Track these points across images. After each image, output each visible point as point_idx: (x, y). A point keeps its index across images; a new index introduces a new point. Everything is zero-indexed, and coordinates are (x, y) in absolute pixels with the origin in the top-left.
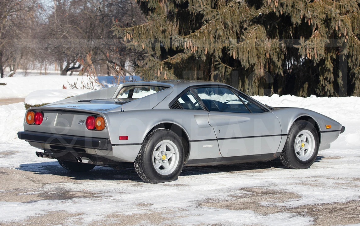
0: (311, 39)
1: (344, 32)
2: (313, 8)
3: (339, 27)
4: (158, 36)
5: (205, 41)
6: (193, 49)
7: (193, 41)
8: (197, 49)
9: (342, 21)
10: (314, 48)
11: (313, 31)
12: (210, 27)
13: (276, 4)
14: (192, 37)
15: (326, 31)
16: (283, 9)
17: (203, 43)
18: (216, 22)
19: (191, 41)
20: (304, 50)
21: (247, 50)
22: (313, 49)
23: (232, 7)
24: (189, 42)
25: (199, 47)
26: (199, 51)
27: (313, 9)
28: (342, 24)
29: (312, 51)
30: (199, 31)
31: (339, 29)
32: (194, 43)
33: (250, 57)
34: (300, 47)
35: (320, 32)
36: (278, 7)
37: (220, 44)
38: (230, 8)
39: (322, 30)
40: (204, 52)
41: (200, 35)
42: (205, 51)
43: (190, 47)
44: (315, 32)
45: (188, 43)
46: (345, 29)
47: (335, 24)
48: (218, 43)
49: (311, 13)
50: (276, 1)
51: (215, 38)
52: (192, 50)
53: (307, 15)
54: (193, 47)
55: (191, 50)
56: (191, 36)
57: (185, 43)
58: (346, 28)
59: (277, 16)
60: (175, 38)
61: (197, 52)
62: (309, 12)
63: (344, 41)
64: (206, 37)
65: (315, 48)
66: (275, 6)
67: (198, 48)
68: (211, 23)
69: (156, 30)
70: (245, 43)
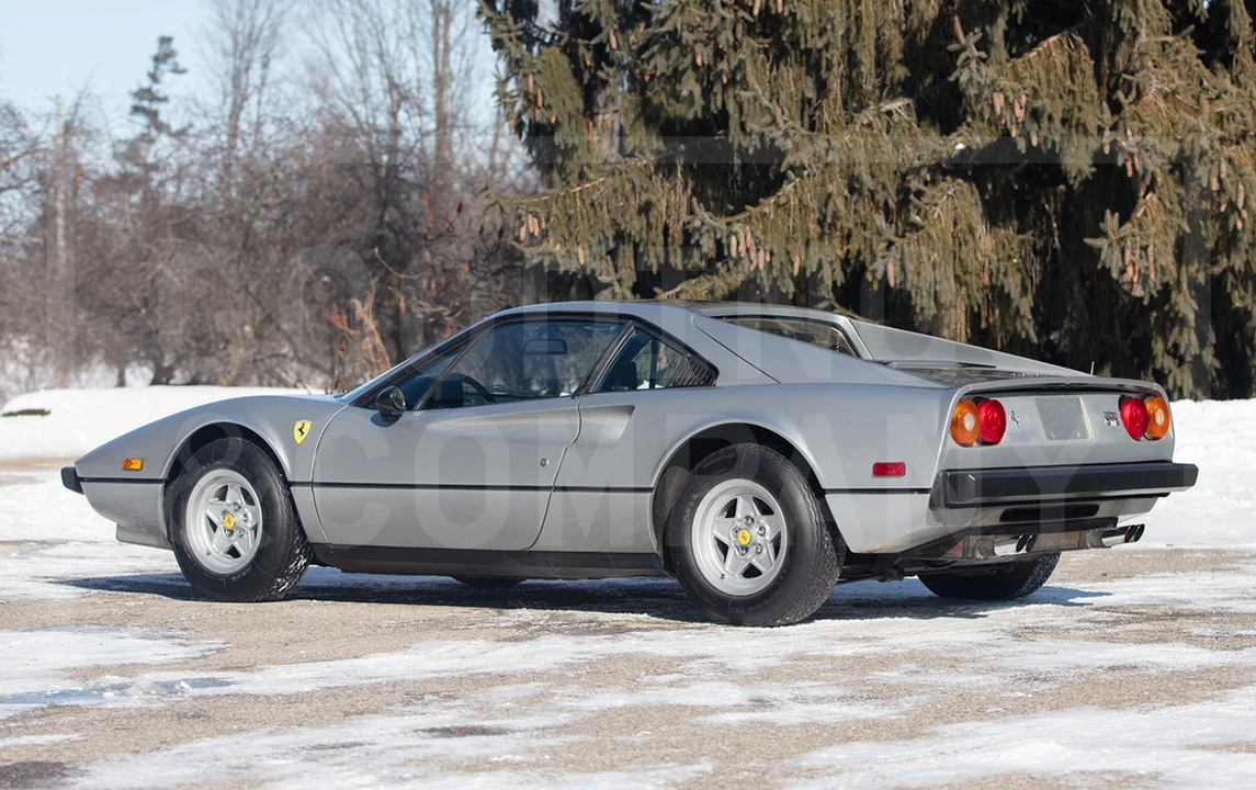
0: (1137, 218)
1: (1237, 197)
2: (1142, 121)
3: (1220, 181)
4: (627, 223)
5: (793, 233)
6: (757, 257)
7: (758, 233)
8: (768, 259)
9: (1230, 161)
10: (1147, 246)
11: (1142, 193)
12: (806, 189)
13: (1020, 113)
14: (753, 220)
15: (1179, 195)
16: (1040, 128)
17: (787, 240)
18: (823, 172)
19: (752, 232)
20: (1117, 253)
21: (929, 259)
22: (1145, 249)
23: (870, 125)
24: (746, 237)
25: (776, 251)
26: (776, 263)
27: (1142, 126)
28: (1232, 173)
29: (1141, 257)
30: (773, 201)
31: (1222, 190)
32: (762, 238)
33: (938, 279)
34: (1106, 246)
35: (1160, 199)
36: (1023, 123)
37: (836, 242)
38: (866, 130)
39: (1166, 192)
40: (789, 267)
41: (776, 215)
42: (792, 264)
43: (748, 250)
44: (1148, 197)
45: (742, 240)
46: (1241, 187)
47: (1210, 171)
48: (830, 242)
49: (1138, 138)
50: (1020, 103)
51: (821, 223)
52: (755, 263)
53: (1124, 144)
54: (758, 250)
55: (751, 262)
56: (750, 217)
57: (733, 239)
58: (1244, 185)
59: (1020, 151)
60: (703, 224)
61: (770, 266)
62: (1129, 133)
63: (1235, 226)
64: (794, 221)
65: (1151, 249)
66: (1017, 119)
67: (772, 254)
68: (808, 175)
69: (621, 204)
70: (925, 236)
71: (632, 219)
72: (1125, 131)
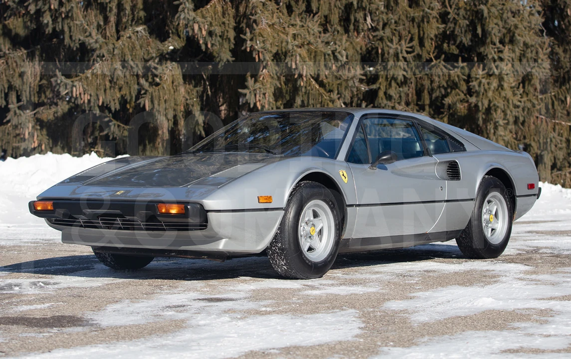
0: (261, 81)
1: (303, 72)
2: (263, 37)
3: (296, 64)
4: (14, 81)
5: (99, 86)
6: (84, 97)
7: (85, 86)
8: (89, 98)
9: (300, 55)
10: (266, 93)
11: (261, 69)
12: (104, 66)
13: (204, 33)
14: (83, 80)
15: (276, 70)
16: (212, 39)
17: (97, 89)
18: (112, 59)
19: (82, 86)
20: (253, 96)
21: (163, 98)
22: (264, 94)
23: (130, 37)
24: (79, 88)
25: (92, 94)
26: (92, 100)
27: (263, 39)
28: (301, 61)
29: (263, 98)
30: (90, 71)
31: (296, 68)
32: (87, 88)
33: (167, 107)
34: (248, 93)
35: (268, 72)
36: (205, 38)
37: (117, 90)
38: (128, 39)
39: (271, 69)
40: (97, 102)
41: (92, 78)
42: (99, 100)
43: (80, 94)
44: (264, 71)
45: (78, 90)
46: (305, 67)
47: (292, 60)
48: (114, 90)
49: (262, 45)
50: (204, 28)
51: (110, 82)
52: (83, 100)
53: (256, 47)
54: (85, 94)
55: (81, 99)
56: (81, 79)
57: (74, 89)
58: (306, 66)
59: (202, 50)
60: (61, 82)
61: (89, 101)
62: (258, 42)
63: (300, 84)
64: (100, 81)
65: (267, 95)
66: (203, 35)
67: (91, 95)
68: (105, 60)
69: (12, 73)
70: (162, 88)
71: (17, 79)
72: (256, 42)
